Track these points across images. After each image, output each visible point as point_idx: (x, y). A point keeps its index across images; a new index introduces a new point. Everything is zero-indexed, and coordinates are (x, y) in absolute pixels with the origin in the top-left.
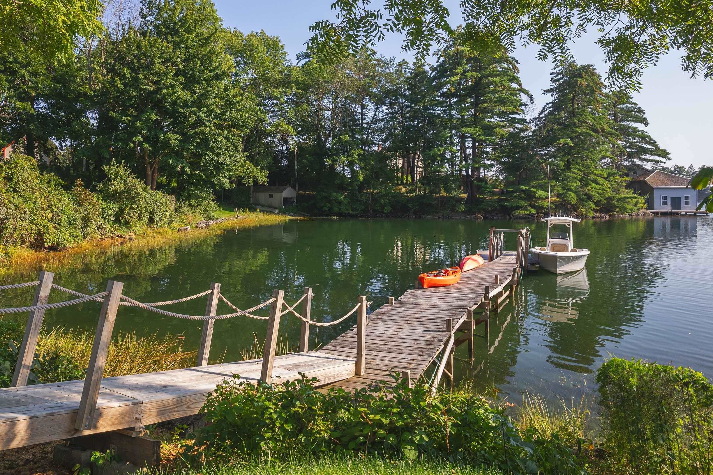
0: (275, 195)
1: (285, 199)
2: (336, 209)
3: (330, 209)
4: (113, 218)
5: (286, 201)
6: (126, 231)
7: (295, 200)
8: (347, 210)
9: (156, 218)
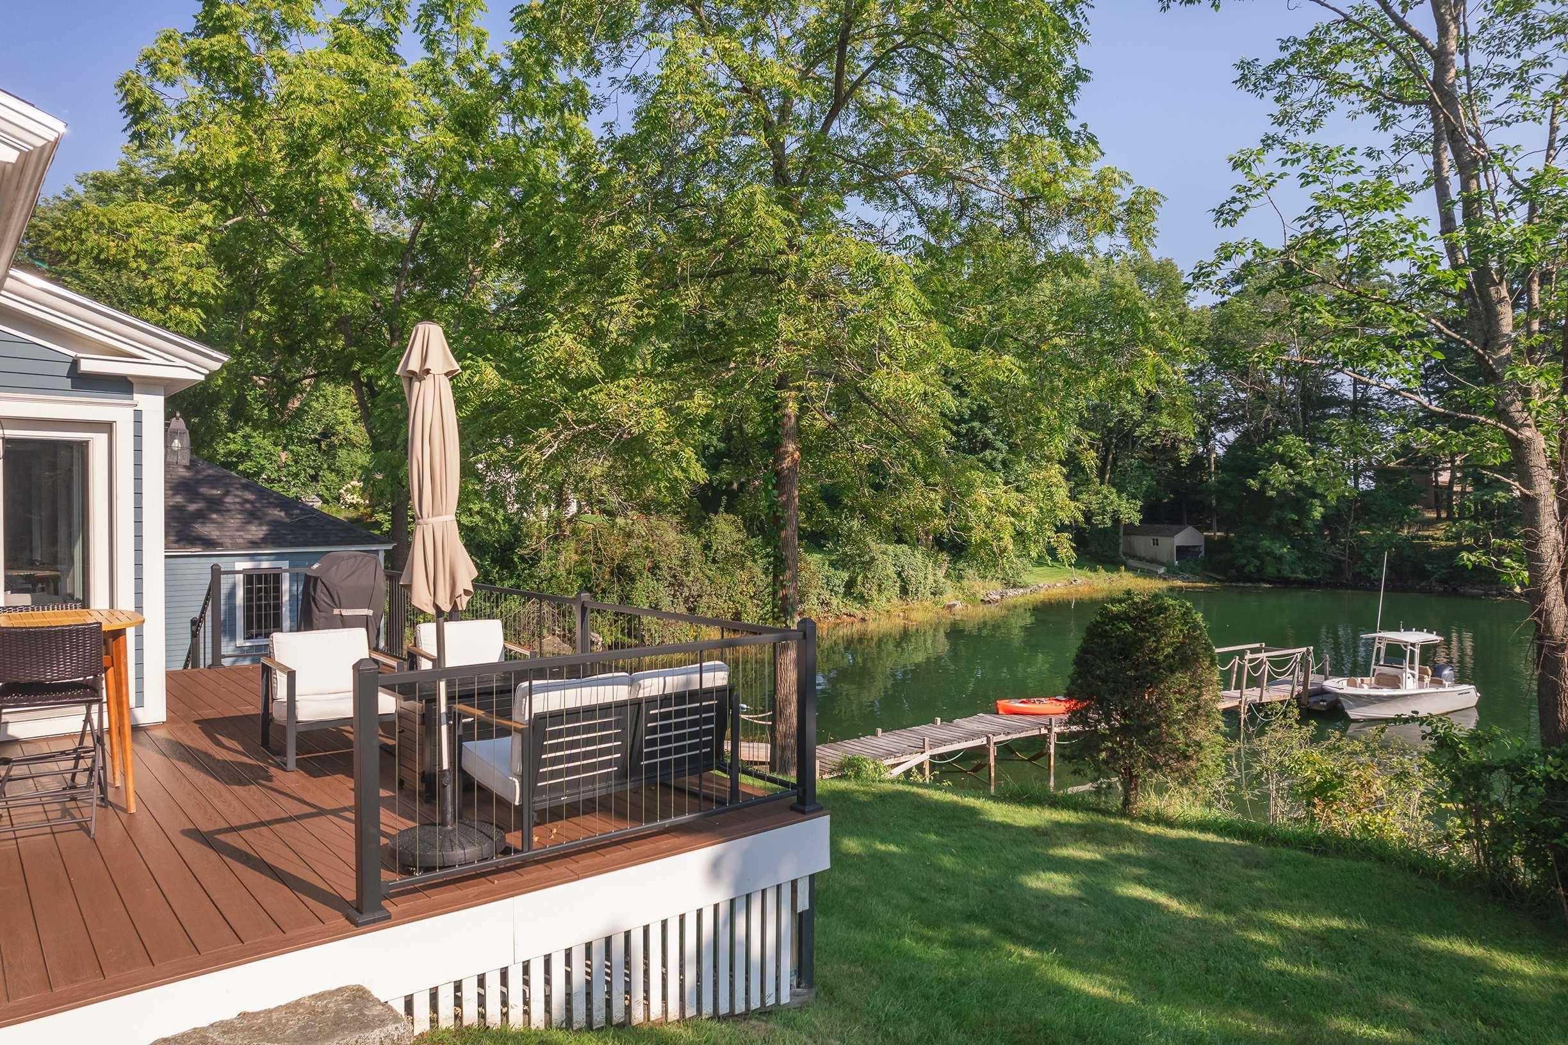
0: (1163, 541)
1: (1179, 549)
2: (1271, 570)
3: (1260, 570)
4: (842, 590)
5: (1182, 551)
6: (859, 609)
7: (1202, 549)
8: (1293, 572)
9: (910, 588)
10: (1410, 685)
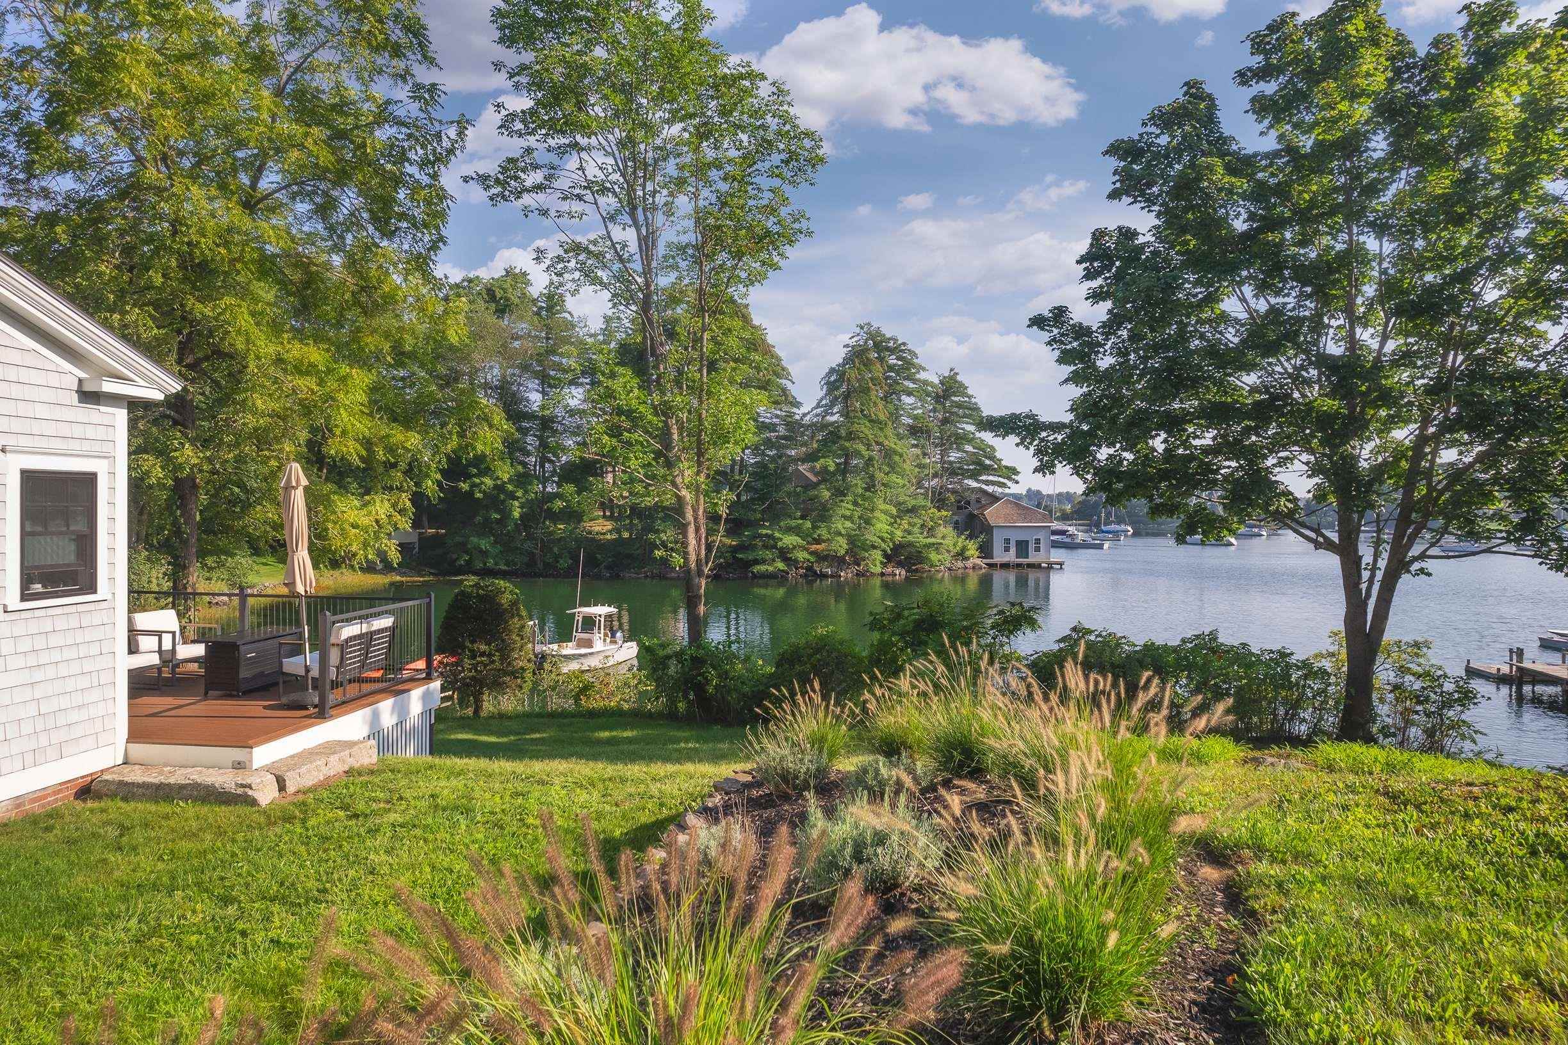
7: (416, 545)
10: (598, 645)
